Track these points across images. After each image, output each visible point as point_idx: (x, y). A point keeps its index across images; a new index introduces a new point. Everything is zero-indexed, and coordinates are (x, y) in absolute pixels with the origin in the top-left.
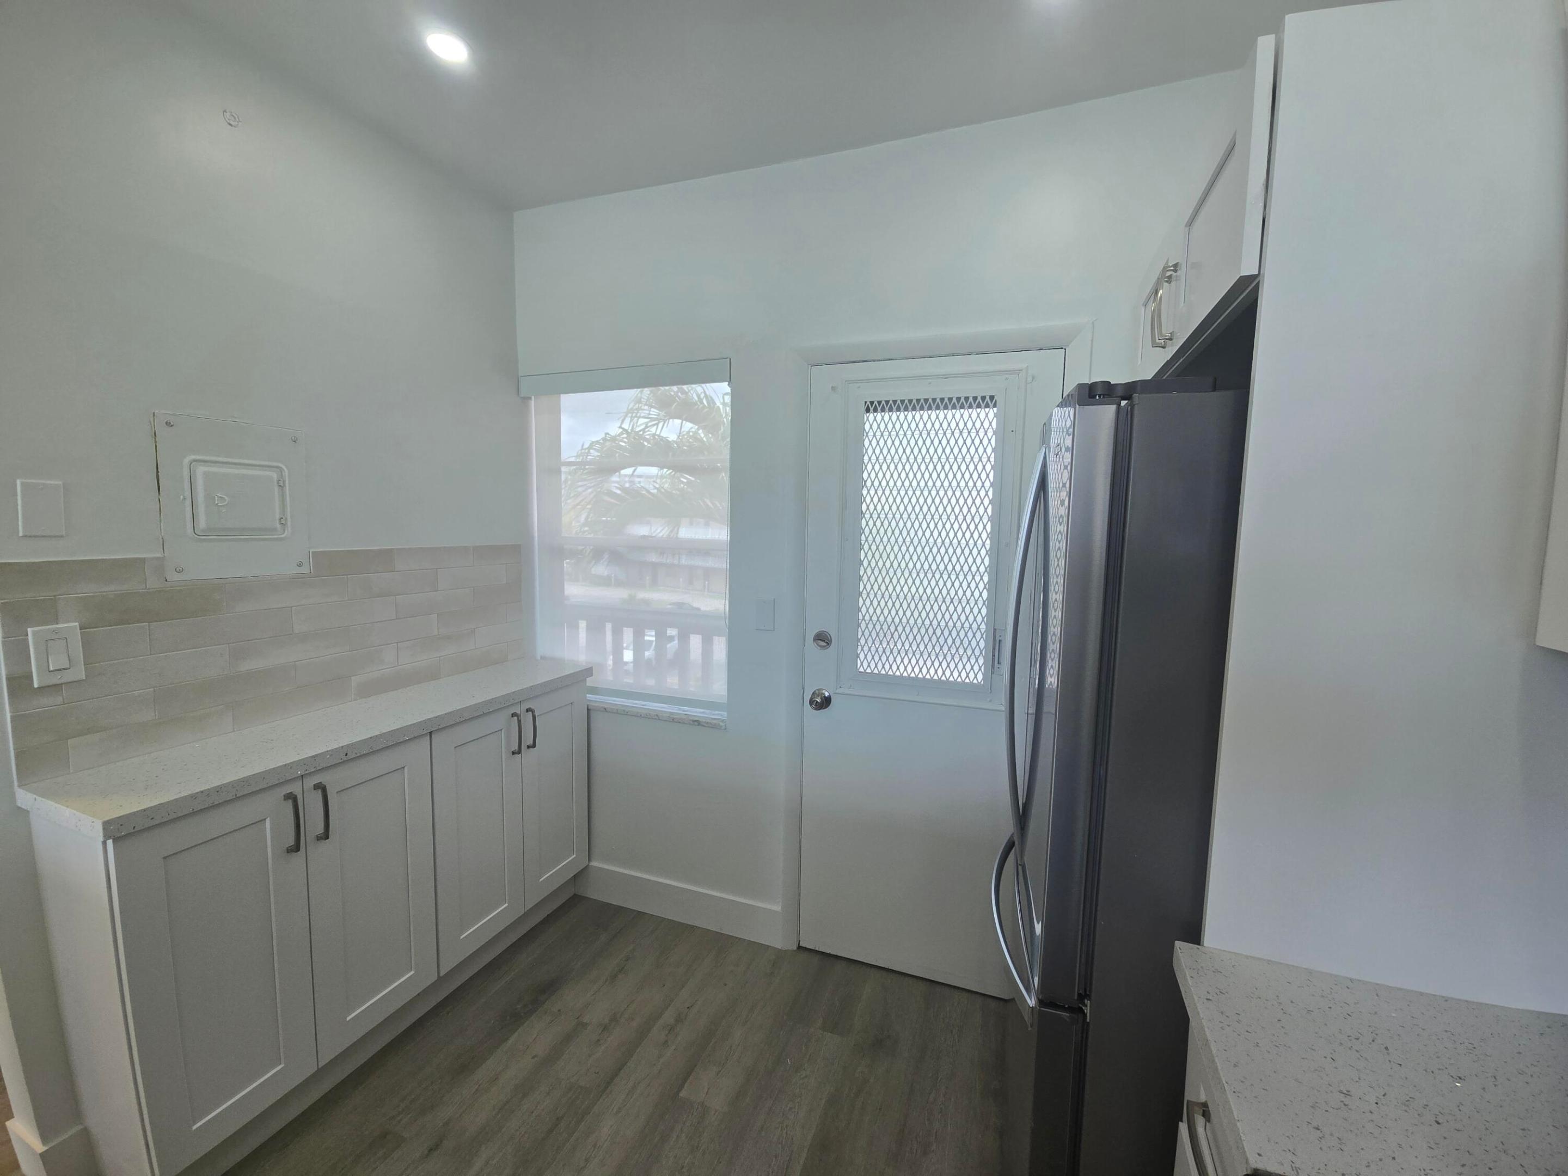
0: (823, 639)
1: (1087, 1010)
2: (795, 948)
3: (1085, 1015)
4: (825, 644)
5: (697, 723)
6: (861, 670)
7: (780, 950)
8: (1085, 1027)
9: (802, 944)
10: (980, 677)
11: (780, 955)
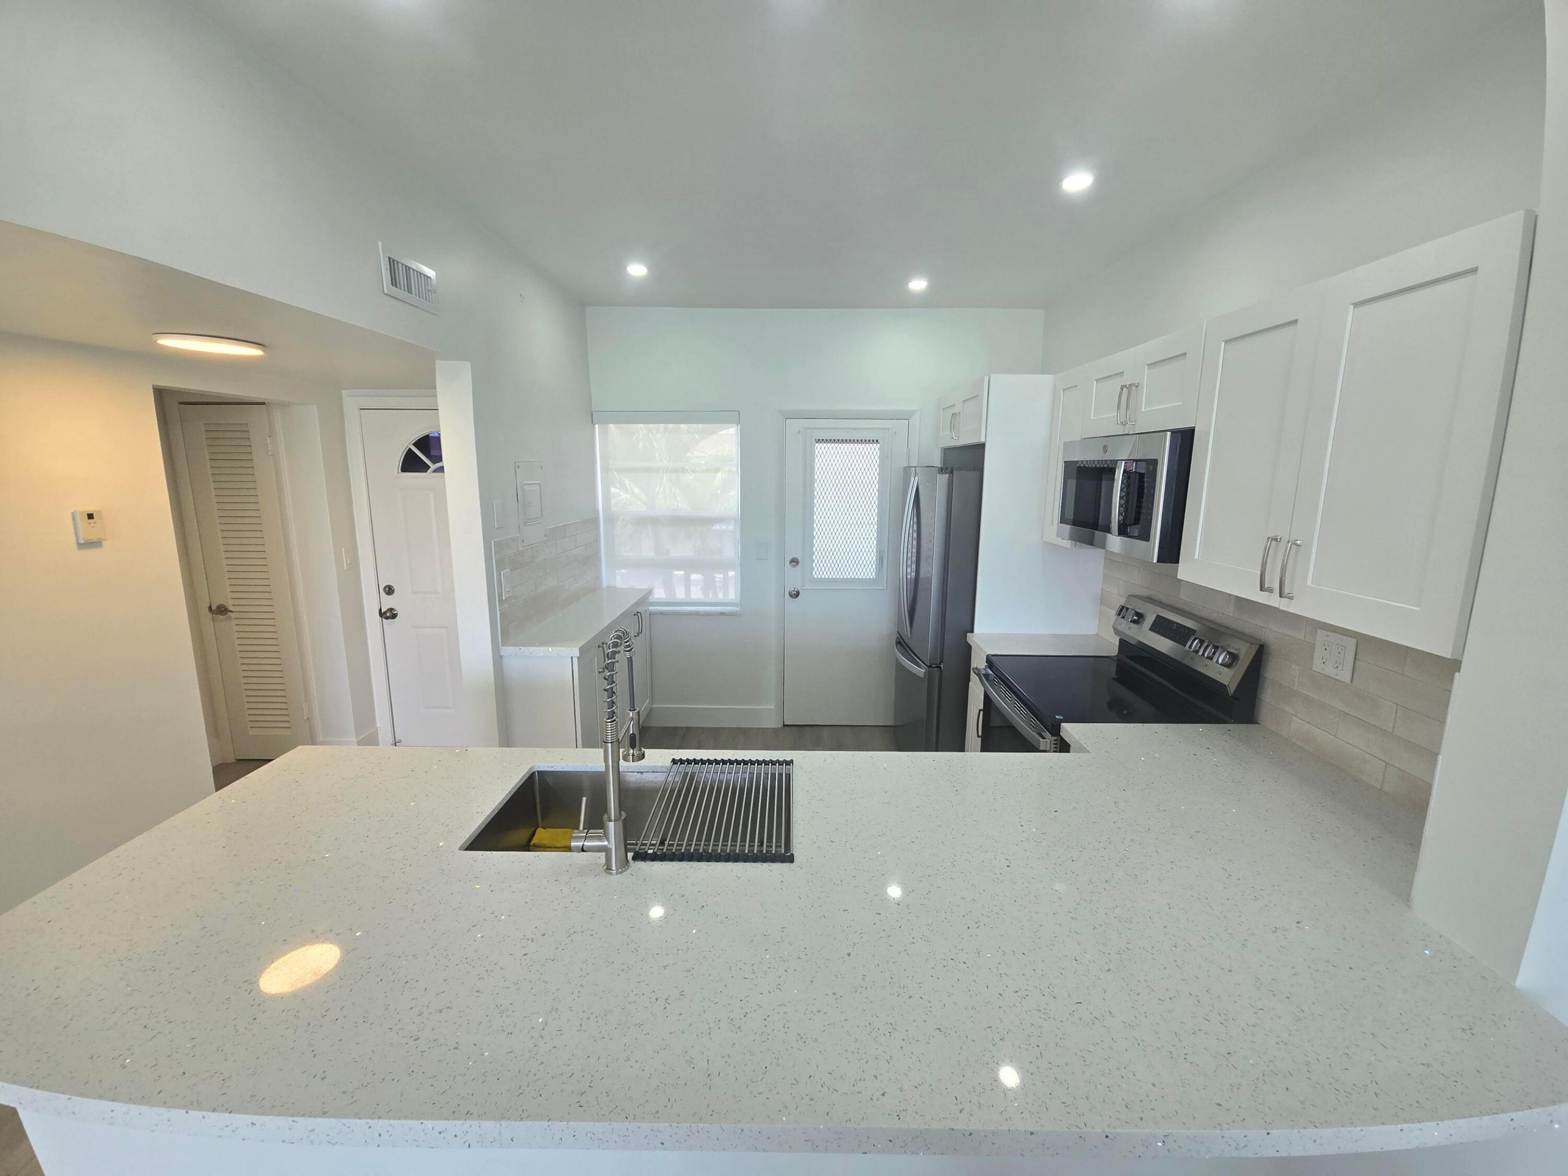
0: (795, 562)
1: (942, 666)
2: (782, 726)
3: (941, 668)
4: (796, 564)
5: (723, 614)
6: (816, 576)
7: (774, 729)
8: (942, 671)
9: (785, 724)
10: (874, 574)
11: (776, 731)
